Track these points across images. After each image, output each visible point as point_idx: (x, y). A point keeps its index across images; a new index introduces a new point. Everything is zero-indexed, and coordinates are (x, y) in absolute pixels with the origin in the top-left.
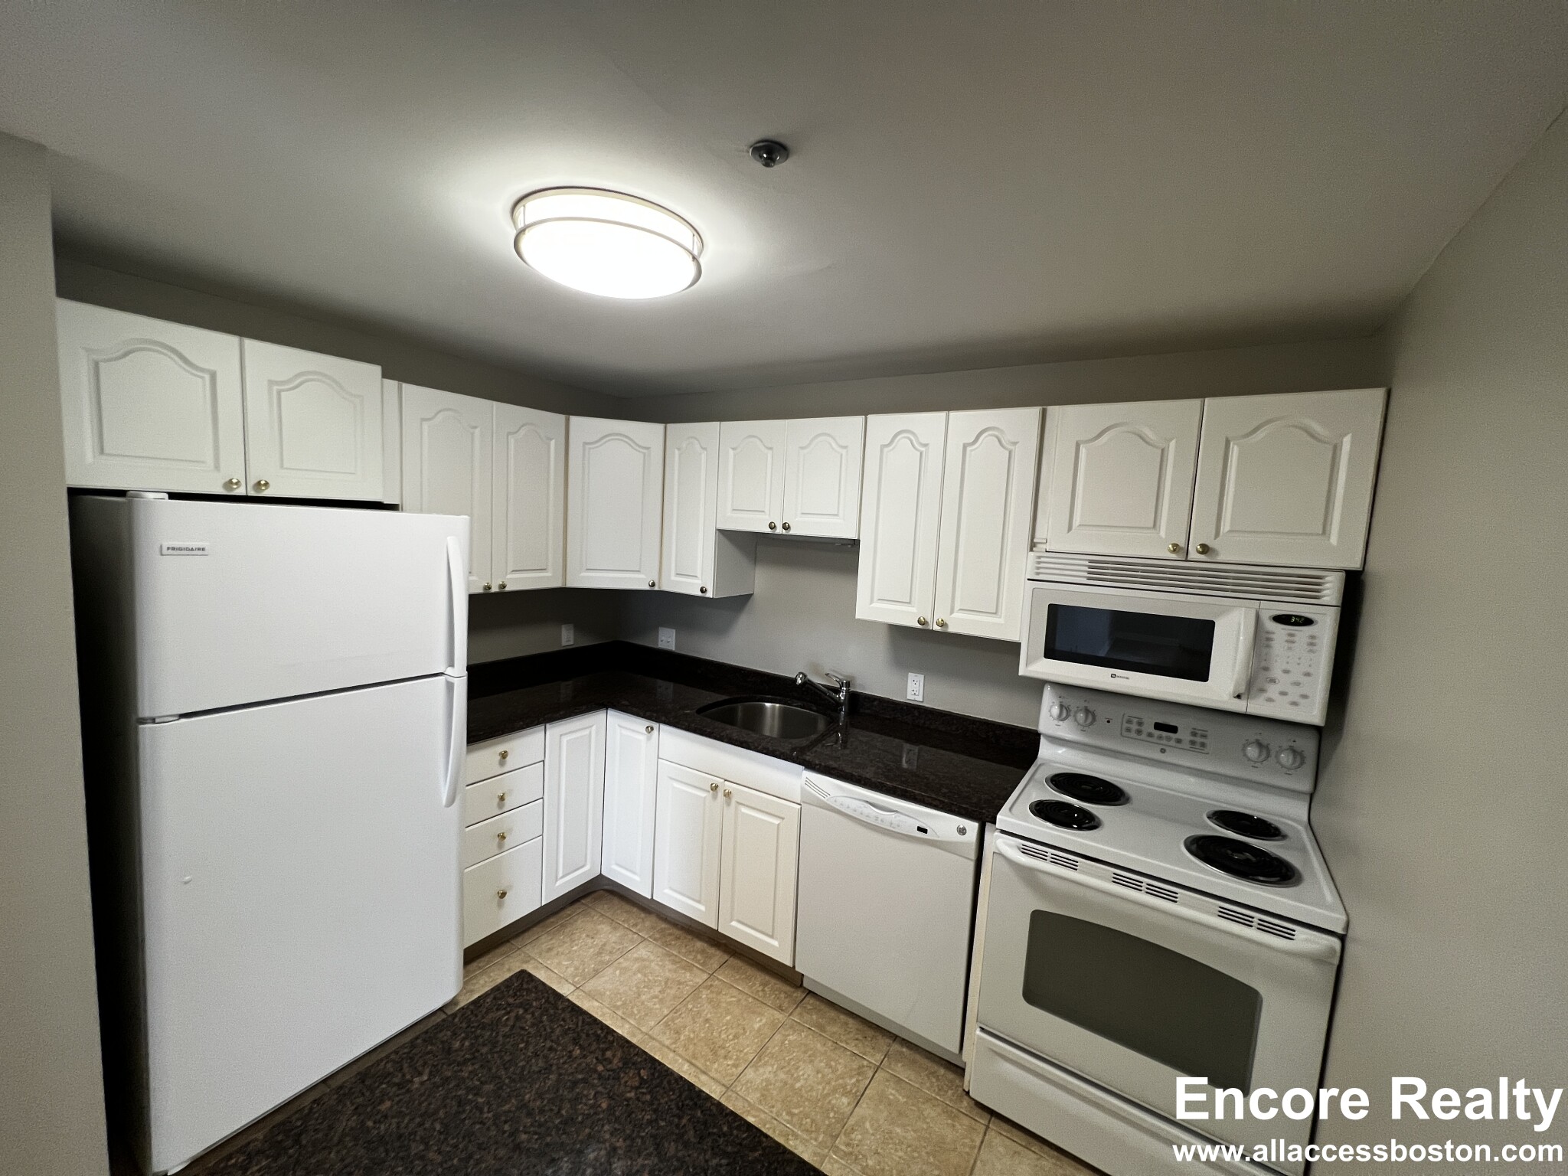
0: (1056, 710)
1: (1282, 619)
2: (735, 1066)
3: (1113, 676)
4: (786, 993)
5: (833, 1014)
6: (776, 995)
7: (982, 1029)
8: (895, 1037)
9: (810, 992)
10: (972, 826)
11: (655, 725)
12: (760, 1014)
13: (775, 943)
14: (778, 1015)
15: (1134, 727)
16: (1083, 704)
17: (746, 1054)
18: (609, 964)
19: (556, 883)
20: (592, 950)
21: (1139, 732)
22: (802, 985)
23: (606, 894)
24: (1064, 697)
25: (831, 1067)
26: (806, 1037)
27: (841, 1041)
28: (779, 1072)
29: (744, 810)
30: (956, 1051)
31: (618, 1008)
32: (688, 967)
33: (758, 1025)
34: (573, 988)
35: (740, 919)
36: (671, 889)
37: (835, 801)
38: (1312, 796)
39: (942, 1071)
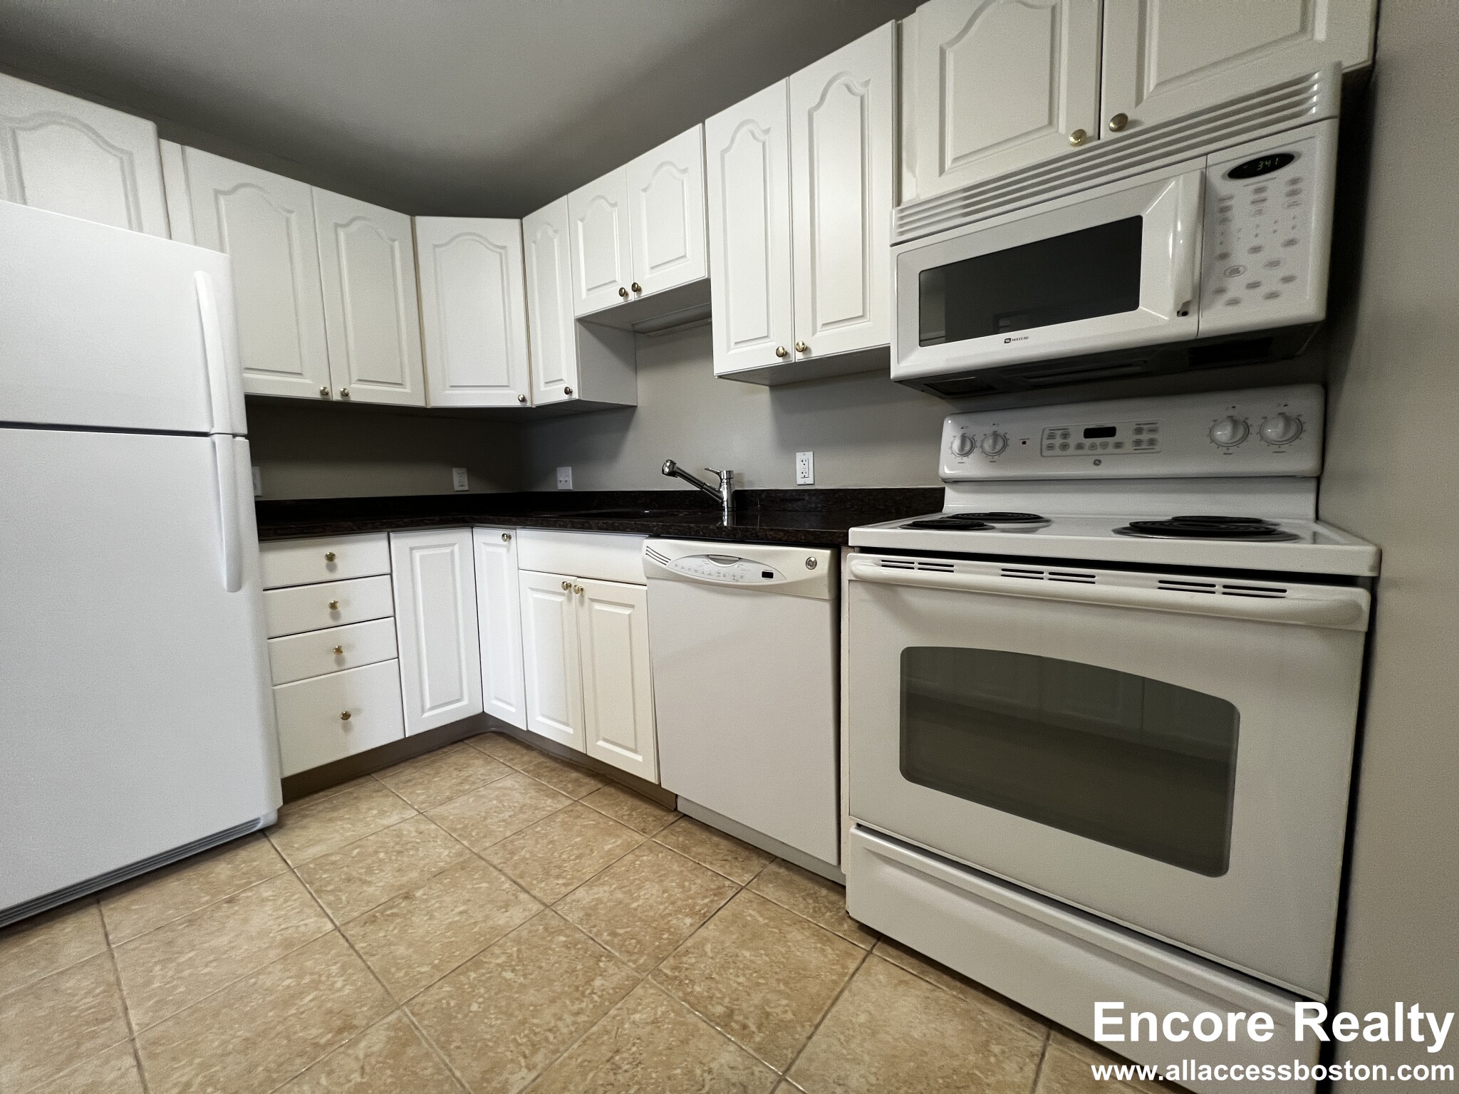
0: (956, 444)
1: (1242, 172)
2: (565, 885)
3: (1008, 341)
4: (655, 817)
5: (704, 836)
6: (643, 818)
7: (859, 826)
8: (772, 858)
9: (685, 816)
10: (823, 556)
11: (512, 533)
12: (618, 836)
13: (639, 758)
14: (637, 837)
15: (1058, 441)
16: (989, 429)
17: (584, 874)
18: (464, 793)
19: (422, 715)
20: (454, 781)
21: (1064, 447)
22: (676, 809)
23: (494, 735)
24: (967, 427)
25: (683, 887)
26: (663, 857)
27: (705, 862)
28: (618, 891)
29: (597, 606)
30: (834, 862)
31: (455, 830)
32: (554, 795)
33: (610, 846)
34: (416, 813)
35: (607, 737)
36: (544, 716)
37: (676, 565)
38: (1318, 479)
39: (824, 892)
